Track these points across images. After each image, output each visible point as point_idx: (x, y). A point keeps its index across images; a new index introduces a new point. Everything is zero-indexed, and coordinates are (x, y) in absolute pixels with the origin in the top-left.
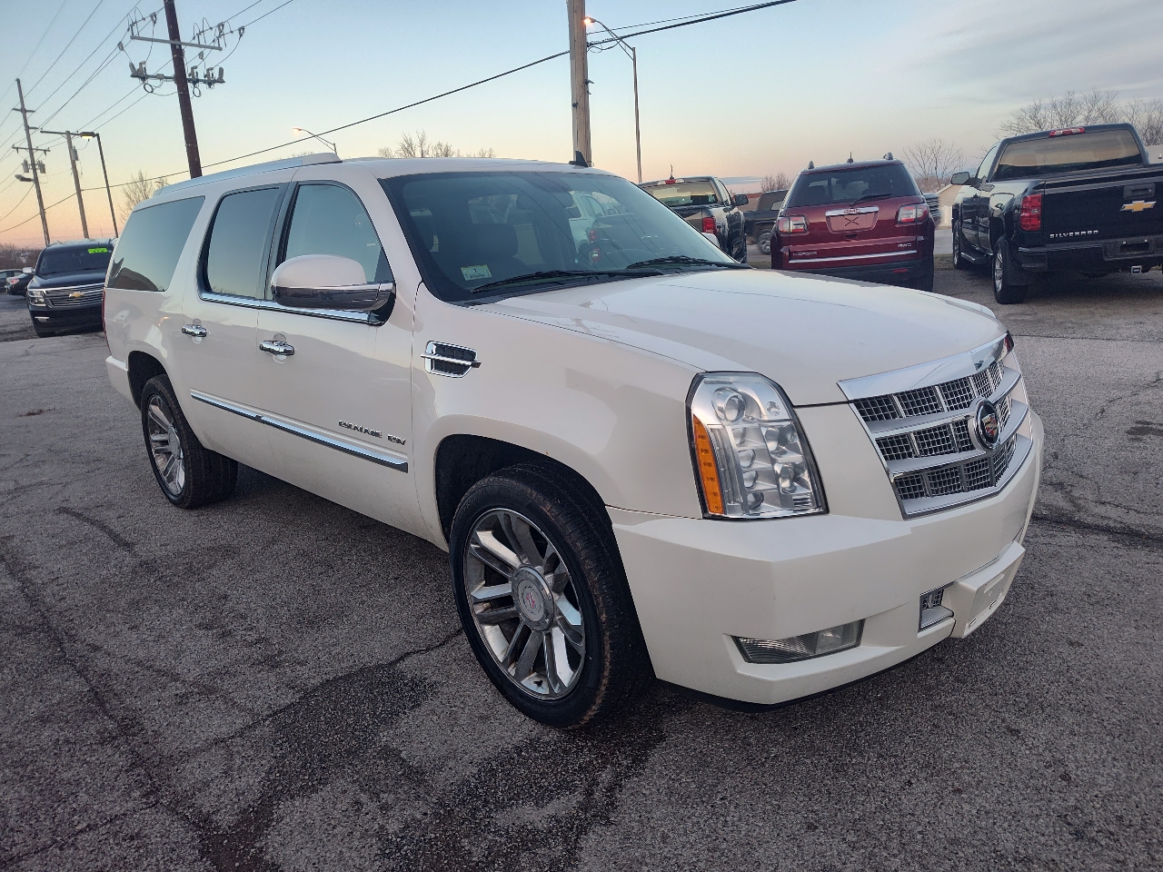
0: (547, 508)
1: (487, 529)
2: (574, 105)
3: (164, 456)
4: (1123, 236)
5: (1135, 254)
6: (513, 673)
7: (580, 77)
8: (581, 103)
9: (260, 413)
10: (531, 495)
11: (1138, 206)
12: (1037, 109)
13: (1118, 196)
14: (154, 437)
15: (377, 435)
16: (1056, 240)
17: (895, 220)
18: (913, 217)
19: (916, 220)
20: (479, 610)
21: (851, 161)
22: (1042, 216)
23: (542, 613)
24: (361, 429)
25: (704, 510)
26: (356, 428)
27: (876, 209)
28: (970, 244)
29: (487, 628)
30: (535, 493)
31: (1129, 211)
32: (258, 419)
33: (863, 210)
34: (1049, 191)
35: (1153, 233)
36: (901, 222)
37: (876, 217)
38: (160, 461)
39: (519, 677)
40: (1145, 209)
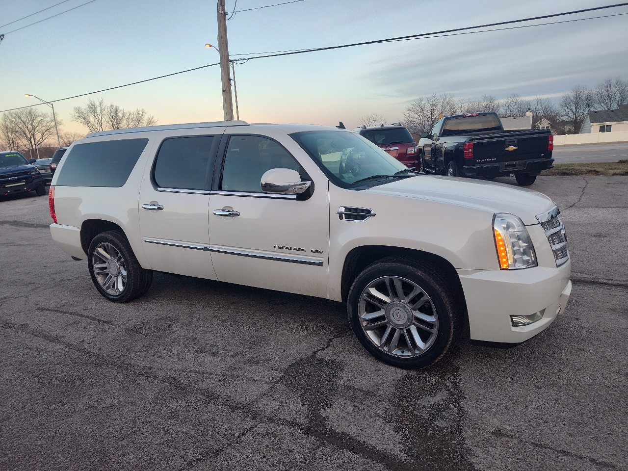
0: (419, 273)
1: (373, 287)
2: (224, 91)
3: (102, 276)
4: (506, 161)
5: (510, 169)
6: (387, 349)
7: (226, 77)
8: (227, 90)
9: (206, 246)
10: (409, 268)
11: (511, 148)
12: (421, 100)
13: (503, 144)
14: (96, 266)
15: (303, 250)
16: (479, 163)
17: (406, 154)
18: (413, 152)
19: (414, 153)
20: (365, 324)
21: (382, 126)
22: (474, 152)
23: (406, 319)
24: (291, 248)
25: (500, 267)
26: (287, 248)
27: (397, 148)
28: (428, 164)
29: (368, 332)
30: (411, 268)
31: (508, 150)
32: (206, 249)
33: (392, 149)
34: (476, 142)
35: (516, 160)
36: (408, 155)
37: (397, 152)
38: (100, 279)
39: (390, 351)
40: (514, 150)
